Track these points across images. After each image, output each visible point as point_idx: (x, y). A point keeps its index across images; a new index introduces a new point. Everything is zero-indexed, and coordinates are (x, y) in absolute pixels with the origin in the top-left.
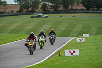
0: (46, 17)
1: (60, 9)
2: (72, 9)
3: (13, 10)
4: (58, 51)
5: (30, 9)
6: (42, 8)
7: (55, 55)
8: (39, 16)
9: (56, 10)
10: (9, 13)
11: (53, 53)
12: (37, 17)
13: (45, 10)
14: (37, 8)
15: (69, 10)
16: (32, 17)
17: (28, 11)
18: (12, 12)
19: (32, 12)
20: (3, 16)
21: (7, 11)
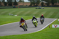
0: (43, 8)
1: (50, 5)
2: (56, 5)
3: (27, 5)
4: (49, 25)
5: (36, 5)
6: (41, 4)
7: (47, 27)
8: (40, 8)
9: (48, 5)
10: (25, 6)
11: (46, 26)
12: (39, 8)
13: (43, 5)
14: (39, 4)
15: (55, 5)
16: (36, 8)
17: (34, 6)
18: (27, 6)
19: (36, 6)
20: (22, 8)
21: (24, 5)
